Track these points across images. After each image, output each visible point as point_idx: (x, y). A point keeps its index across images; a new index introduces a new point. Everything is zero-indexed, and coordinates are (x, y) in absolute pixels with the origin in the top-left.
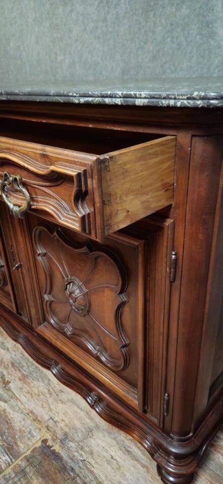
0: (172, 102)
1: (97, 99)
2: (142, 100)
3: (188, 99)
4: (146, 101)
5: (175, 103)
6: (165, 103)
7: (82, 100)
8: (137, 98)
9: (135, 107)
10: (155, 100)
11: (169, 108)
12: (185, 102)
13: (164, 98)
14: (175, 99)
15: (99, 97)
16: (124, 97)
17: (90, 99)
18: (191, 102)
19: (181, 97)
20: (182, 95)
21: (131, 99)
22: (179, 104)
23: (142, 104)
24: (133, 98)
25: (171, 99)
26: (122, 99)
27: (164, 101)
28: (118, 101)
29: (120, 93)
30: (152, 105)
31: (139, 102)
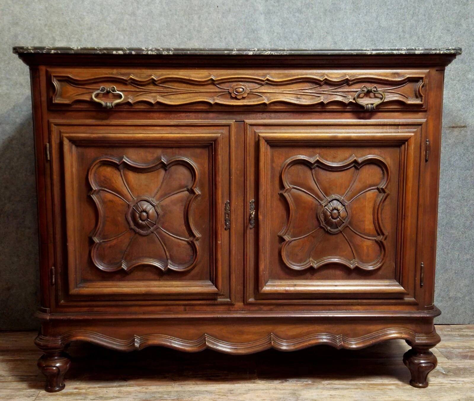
0: (438, 52)
1: (387, 51)
2: (420, 51)
3: (446, 50)
4: (422, 51)
5: (440, 52)
6: (434, 52)
7: (374, 52)
8: (416, 50)
9: (415, 55)
10: (427, 51)
11: (436, 54)
12: (445, 51)
13: (434, 50)
14: (439, 50)
15: (388, 50)
16: (407, 50)
17: (381, 52)
18: (448, 51)
19: (443, 49)
20: (443, 48)
21: (412, 51)
22: (442, 52)
23: (419, 53)
24: (414, 50)
25: (437, 50)
26: (406, 51)
27: (433, 51)
28: (403, 52)
29: (405, 48)
30: (426, 53)
31: (417, 52)
